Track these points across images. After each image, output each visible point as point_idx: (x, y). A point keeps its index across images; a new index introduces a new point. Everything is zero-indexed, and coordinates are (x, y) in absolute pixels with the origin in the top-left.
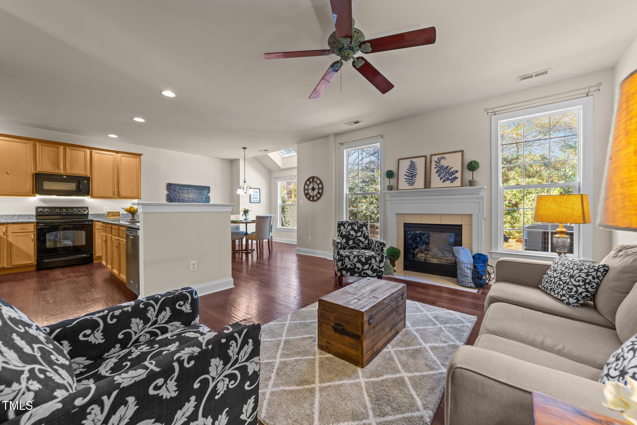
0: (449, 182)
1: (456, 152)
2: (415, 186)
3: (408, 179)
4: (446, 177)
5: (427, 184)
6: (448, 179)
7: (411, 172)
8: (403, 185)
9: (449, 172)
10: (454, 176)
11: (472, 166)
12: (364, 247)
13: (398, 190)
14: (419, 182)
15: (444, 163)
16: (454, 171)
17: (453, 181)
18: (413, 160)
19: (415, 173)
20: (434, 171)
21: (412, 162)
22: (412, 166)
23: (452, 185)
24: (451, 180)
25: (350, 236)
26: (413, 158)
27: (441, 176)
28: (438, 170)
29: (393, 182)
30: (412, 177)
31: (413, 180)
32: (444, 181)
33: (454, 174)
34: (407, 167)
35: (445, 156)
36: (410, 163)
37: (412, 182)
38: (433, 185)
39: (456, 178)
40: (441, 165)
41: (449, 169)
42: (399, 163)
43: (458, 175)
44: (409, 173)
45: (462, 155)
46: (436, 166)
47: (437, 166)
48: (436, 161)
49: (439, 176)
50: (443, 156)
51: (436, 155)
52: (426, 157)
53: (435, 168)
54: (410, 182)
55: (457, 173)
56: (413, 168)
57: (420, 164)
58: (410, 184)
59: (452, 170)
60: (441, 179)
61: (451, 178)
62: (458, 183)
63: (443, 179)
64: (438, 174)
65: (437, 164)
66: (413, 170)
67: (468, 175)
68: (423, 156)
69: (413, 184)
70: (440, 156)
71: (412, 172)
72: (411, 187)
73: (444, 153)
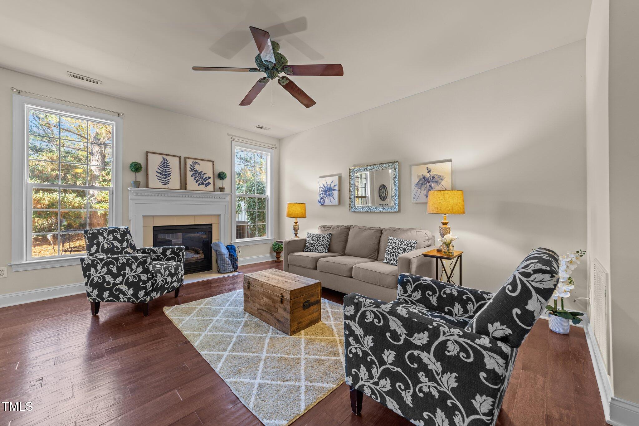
0: (203, 186)
1: (208, 161)
2: (170, 185)
3: (160, 177)
4: (201, 181)
5: (184, 185)
6: (202, 183)
7: (164, 169)
8: (154, 182)
9: (203, 177)
10: (207, 181)
11: (222, 176)
12: (156, 257)
13: (147, 187)
14: (175, 181)
15: (197, 167)
16: (207, 177)
17: (207, 185)
18: (165, 157)
19: (169, 172)
20: (189, 174)
21: (164, 159)
22: (165, 164)
23: (206, 189)
24: (205, 185)
25: (115, 249)
26: (166, 155)
27: (196, 180)
28: (193, 173)
29: (140, 176)
30: (165, 175)
31: (167, 179)
32: (199, 185)
33: (207, 180)
34: (159, 164)
35: (199, 162)
36: (162, 160)
37: (165, 181)
38: (189, 187)
39: (209, 184)
40: (196, 169)
41: (203, 174)
42: (147, 156)
43: (211, 181)
44: (162, 171)
45: (213, 164)
46: (190, 169)
47: (192, 169)
48: (190, 165)
49: (194, 179)
50: (197, 161)
51: (190, 158)
52: (180, 157)
53: (190, 171)
54: (163, 181)
55: (210, 179)
56: (166, 166)
57: (174, 164)
58: (164, 183)
59: (205, 176)
60: (196, 182)
61: (205, 182)
62: (211, 187)
63: (199, 183)
64: (193, 177)
65: (192, 168)
66: (166, 168)
67: (219, 183)
68: (178, 156)
69: (167, 183)
70: (194, 161)
71: (166, 170)
72: (165, 187)
73: (198, 159)
